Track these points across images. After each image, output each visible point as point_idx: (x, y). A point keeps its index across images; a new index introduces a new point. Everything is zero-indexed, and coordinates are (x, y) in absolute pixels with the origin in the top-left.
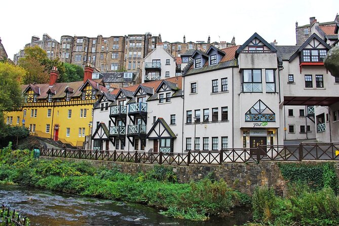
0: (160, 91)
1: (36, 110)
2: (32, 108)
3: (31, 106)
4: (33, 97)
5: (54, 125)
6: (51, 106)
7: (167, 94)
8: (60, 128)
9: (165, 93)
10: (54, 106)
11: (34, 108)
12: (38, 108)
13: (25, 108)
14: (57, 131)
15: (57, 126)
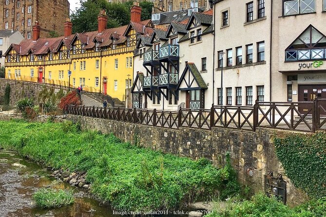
0: (191, 27)
1: (85, 62)
2: (80, 60)
3: (80, 58)
4: (80, 48)
5: (102, 78)
6: (99, 57)
7: (197, 30)
8: (109, 81)
9: (195, 30)
10: (102, 56)
11: (83, 60)
12: (86, 59)
13: (74, 60)
14: (105, 83)
15: (105, 78)
